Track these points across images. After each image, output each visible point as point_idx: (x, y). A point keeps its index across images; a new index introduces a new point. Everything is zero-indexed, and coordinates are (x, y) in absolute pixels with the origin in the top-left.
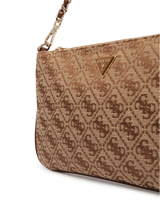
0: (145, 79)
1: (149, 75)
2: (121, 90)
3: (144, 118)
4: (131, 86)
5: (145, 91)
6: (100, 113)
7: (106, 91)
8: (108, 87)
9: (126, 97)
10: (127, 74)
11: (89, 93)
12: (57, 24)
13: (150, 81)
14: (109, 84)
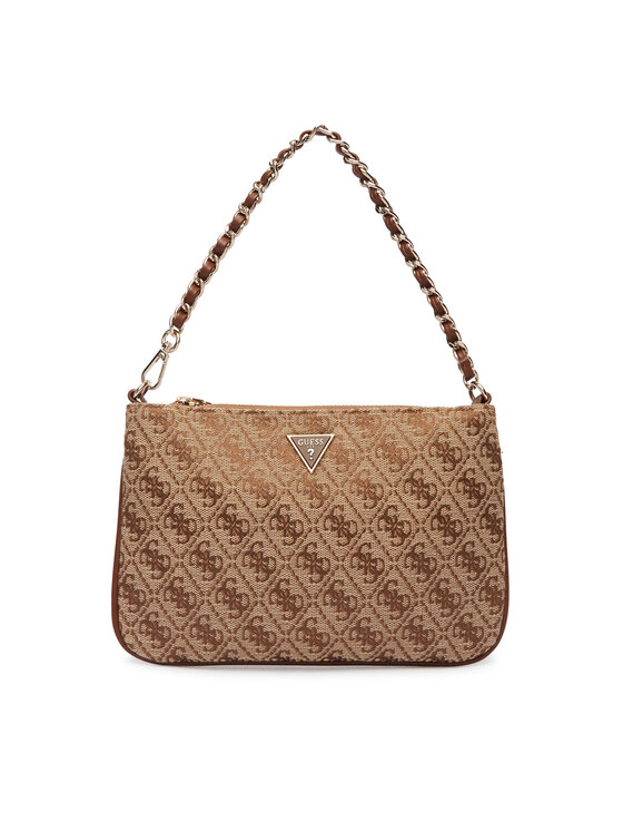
0: (392, 481)
1: (399, 474)
2: (352, 498)
3: (393, 545)
4: (369, 491)
5: (393, 500)
6: (313, 537)
7: (322, 499)
8: (325, 492)
9: (361, 510)
10: (359, 469)
11: (286, 500)
12: (171, 339)
13: (401, 484)
14: (327, 486)
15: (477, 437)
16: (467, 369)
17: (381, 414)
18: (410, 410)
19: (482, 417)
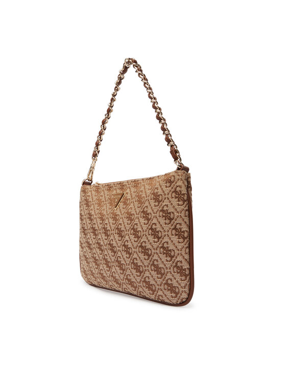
15: (170, 188)
16: (175, 154)
17: (142, 181)
18: (150, 178)
19: (173, 178)
